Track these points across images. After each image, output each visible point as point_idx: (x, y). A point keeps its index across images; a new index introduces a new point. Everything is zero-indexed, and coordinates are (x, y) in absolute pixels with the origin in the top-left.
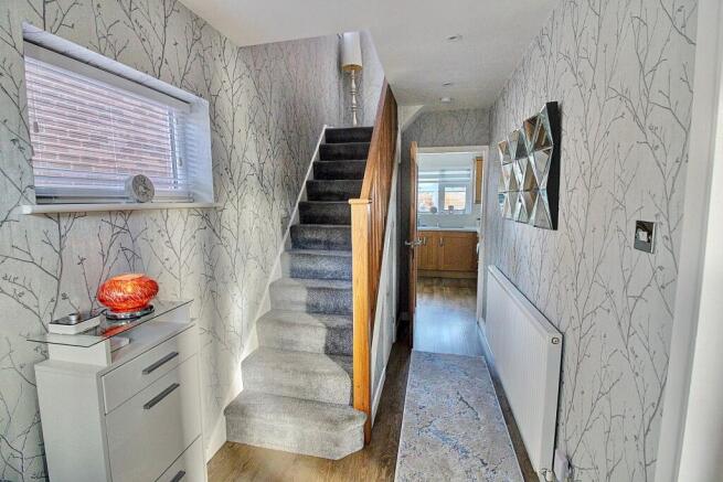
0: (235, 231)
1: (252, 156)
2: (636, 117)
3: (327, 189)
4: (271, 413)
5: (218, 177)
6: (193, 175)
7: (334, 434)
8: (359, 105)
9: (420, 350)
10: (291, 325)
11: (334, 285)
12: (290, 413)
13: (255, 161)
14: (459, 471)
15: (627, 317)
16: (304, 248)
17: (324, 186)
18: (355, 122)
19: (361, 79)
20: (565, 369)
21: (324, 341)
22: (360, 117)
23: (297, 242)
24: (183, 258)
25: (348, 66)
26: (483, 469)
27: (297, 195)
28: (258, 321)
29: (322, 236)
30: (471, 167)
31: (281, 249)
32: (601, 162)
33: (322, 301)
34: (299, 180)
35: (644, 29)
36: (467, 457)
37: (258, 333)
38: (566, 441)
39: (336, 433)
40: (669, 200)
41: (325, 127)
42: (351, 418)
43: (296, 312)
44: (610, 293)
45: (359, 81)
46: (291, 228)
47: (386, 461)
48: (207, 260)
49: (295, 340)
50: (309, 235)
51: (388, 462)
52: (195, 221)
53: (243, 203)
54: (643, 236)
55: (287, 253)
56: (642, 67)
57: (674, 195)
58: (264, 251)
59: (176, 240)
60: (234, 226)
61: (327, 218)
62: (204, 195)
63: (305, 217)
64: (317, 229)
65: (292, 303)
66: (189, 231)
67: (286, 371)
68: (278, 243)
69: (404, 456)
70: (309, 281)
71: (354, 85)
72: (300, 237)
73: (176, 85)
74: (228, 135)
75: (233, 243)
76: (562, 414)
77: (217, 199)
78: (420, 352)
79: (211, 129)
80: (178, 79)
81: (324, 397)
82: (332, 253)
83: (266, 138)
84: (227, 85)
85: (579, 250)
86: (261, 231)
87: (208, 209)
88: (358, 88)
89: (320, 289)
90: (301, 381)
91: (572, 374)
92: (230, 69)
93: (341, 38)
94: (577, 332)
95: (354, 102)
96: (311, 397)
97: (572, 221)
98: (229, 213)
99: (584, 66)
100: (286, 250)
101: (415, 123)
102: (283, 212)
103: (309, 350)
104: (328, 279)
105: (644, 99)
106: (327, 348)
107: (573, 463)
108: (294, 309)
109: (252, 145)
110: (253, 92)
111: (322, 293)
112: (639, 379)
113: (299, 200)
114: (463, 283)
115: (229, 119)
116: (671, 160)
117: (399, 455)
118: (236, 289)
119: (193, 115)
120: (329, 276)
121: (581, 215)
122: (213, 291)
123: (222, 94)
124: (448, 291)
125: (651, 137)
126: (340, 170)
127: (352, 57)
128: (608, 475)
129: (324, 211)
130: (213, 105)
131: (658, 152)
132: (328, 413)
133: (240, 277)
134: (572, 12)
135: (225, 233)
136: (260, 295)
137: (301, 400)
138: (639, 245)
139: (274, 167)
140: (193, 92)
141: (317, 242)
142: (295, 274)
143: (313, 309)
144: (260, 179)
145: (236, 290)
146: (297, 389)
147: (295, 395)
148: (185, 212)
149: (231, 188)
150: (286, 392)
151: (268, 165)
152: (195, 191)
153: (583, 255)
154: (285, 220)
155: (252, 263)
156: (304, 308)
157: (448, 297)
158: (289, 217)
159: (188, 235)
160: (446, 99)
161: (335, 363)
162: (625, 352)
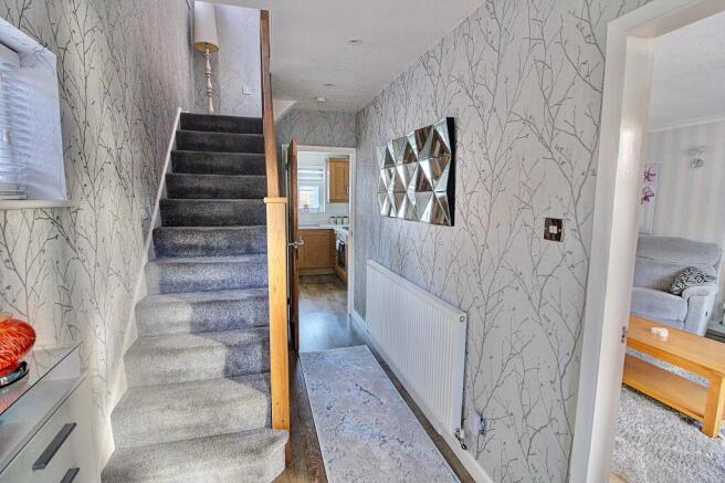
0: (93, 240)
1: (108, 139)
2: (541, 138)
3: (196, 184)
4: (170, 465)
5: (70, 164)
6: (24, 159)
7: (257, 464)
8: (216, 90)
9: (306, 351)
10: (176, 352)
11: (225, 296)
12: (197, 456)
13: (111, 145)
14: (384, 455)
15: (538, 293)
16: (173, 256)
17: (190, 181)
18: (212, 109)
19: (217, 62)
20: (470, 342)
21: (223, 363)
22: (217, 104)
23: (161, 250)
24: (30, 283)
25: (201, 43)
26: (402, 447)
27: (156, 190)
28: (125, 356)
29: (198, 240)
30: (323, 167)
31: (145, 259)
32: (504, 172)
33: (212, 316)
34: (158, 172)
35: (548, 72)
36: (384, 441)
37: (127, 371)
38: (474, 400)
39: (260, 463)
40: (576, 203)
41: (180, 110)
42: (273, 441)
43: (177, 335)
44: (518, 275)
45: (214, 63)
46: (154, 232)
47: (314, 473)
48: (61, 282)
49: (184, 368)
50: (180, 240)
51: (317, 472)
52: (43, 227)
53: (100, 200)
54: (554, 230)
55: (153, 265)
56: (546, 101)
57: (581, 200)
58: (126, 263)
59: (19, 258)
60: (91, 231)
61: (200, 218)
62: (48, 189)
63: (170, 217)
64: (191, 232)
65: (172, 324)
66: (35, 242)
67: (182, 409)
68: (142, 252)
69: (330, 462)
70: (188, 295)
71: (209, 67)
72: (168, 243)
73: (12, 22)
74: (80, 105)
75: (91, 254)
76: (469, 379)
77: (70, 194)
78: (307, 354)
79: (60, 95)
80: (15, 14)
81: (234, 427)
82: (213, 260)
83: (123, 115)
84: (77, 37)
85: (481, 242)
86: (122, 239)
87: (60, 208)
88: (212, 70)
89: (210, 303)
90: (204, 416)
91: (479, 345)
92: (81, 15)
93: (191, 8)
94: (482, 310)
95: (210, 85)
96: (216, 431)
97: (472, 219)
98: (85, 216)
99: (480, 91)
100: (150, 260)
101: (285, 118)
102: (143, 212)
103: (203, 377)
104: (213, 290)
105: (549, 125)
106: (227, 370)
107: (484, 416)
108: (172, 332)
109: (107, 123)
110: (106, 53)
111: (213, 308)
112: (553, 338)
113: (159, 197)
114: (325, 279)
115: (81, 84)
116: (577, 173)
117: (325, 462)
118: (98, 316)
119: (23, 70)
120: (215, 287)
121: (483, 213)
122: (70, 326)
123: (71, 47)
124: (313, 288)
125: (557, 155)
126: (208, 163)
127: (207, 34)
128: (525, 417)
129: (195, 211)
130: (61, 61)
131: (564, 167)
132: (245, 443)
133: (102, 301)
134: (467, 44)
135: (82, 243)
136: (124, 322)
137: (204, 440)
138: (548, 236)
139: (131, 154)
140: (36, 37)
141: (191, 247)
142: (166, 288)
143: (201, 328)
144: (118, 169)
145: (97, 320)
146: (198, 427)
147: (195, 435)
148: (30, 214)
149: (86, 179)
150: (181, 435)
151: (126, 152)
152: (32, 184)
153: (486, 246)
154: (146, 222)
155: (113, 279)
156: (187, 329)
157: (315, 295)
158: (148, 219)
159: (35, 248)
160: (321, 99)
161: (242, 386)
162: (537, 319)
